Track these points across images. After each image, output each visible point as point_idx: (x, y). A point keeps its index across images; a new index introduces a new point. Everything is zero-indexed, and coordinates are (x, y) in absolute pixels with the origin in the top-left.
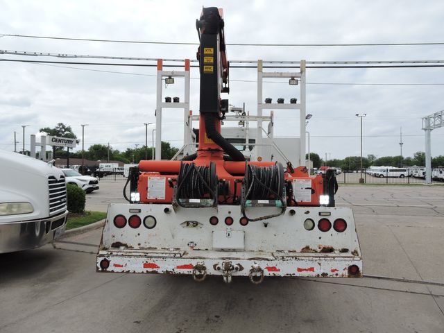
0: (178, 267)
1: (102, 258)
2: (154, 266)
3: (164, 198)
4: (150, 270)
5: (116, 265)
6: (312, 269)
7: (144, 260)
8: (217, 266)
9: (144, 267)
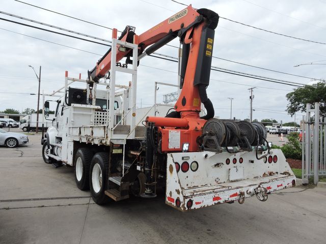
0: (231, 196)
1: (188, 200)
2: (218, 198)
3: (179, 148)
4: (216, 202)
5: (197, 203)
6: (281, 185)
7: (213, 195)
8: (248, 192)
9: (213, 201)
